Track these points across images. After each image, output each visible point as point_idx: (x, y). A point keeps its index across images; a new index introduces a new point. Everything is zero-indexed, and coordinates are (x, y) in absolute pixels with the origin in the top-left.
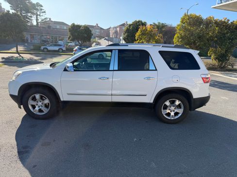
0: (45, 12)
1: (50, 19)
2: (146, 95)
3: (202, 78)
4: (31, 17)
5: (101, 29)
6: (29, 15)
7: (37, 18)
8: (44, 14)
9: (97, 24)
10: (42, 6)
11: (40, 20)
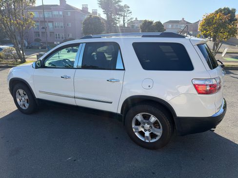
0: (131, 13)
1: (136, 19)
2: (111, 103)
3: (195, 85)
4: (119, 18)
5: (188, 23)
6: (118, 17)
7: (124, 18)
8: (130, 14)
9: (183, 19)
10: (129, 7)
11: (126, 21)
